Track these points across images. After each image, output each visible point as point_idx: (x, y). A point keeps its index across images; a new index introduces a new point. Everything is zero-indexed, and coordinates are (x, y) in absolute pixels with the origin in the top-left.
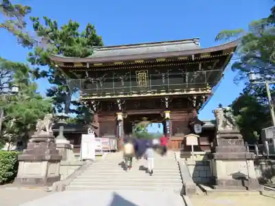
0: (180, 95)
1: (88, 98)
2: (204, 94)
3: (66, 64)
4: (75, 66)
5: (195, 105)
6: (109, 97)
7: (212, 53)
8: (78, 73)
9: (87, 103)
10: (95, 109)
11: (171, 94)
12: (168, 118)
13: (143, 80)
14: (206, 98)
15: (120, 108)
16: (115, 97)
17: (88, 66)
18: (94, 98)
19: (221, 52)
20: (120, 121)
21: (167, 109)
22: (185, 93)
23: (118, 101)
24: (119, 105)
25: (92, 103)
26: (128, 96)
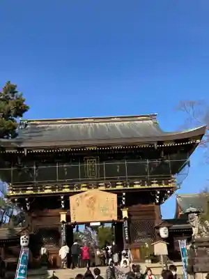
0: (140, 189)
1: (20, 193)
2: (169, 188)
4: (7, 151)
5: (157, 201)
6: (50, 191)
7: (177, 141)
8: (6, 159)
10: (28, 208)
11: (129, 188)
12: (125, 218)
14: (171, 194)
15: (63, 206)
16: (57, 191)
17: (25, 152)
18: (28, 192)
19: (187, 140)
20: (63, 222)
21: (125, 206)
22: (146, 187)
23: (62, 197)
24: (63, 202)
25: (27, 199)
26: (75, 190)
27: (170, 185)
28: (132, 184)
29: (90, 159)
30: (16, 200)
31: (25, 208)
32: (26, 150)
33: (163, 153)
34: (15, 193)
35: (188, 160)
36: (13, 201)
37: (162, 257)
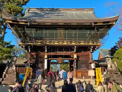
1: (26, 44)
3: (13, 21)
4: (20, 23)
5: (91, 51)
6: (40, 44)
7: (104, 23)
10: (30, 51)
11: (78, 44)
12: (75, 58)
14: (98, 48)
15: (46, 51)
17: (29, 24)
19: (108, 22)
20: (46, 58)
21: (75, 53)
22: (86, 44)
23: (46, 47)
24: (46, 49)
25: (29, 47)
26: (52, 44)
27: (98, 44)
28: (80, 43)
29: (60, 29)
30: (24, 47)
31: (28, 51)
33: (96, 28)
34: (23, 44)
35: (108, 32)
36: (22, 47)
37: (92, 77)
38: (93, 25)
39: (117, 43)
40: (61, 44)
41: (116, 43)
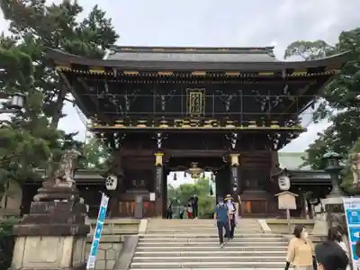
0: (256, 130)
1: (108, 126)
2: (292, 131)
3: (74, 66)
4: (91, 71)
5: (276, 147)
6: (144, 126)
7: (310, 70)
8: (90, 84)
9: (105, 136)
10: (117, 146)
11: (242, 127)
12: (235, 166)
13: (196, 104)
15: (159, 146)
16: (153, 127)
17: (115, 74)
18: (117, 126)
19: (322, 69)
20: (159, 165)
21: (234, 151)
22: (263, 127)
23: (159, 135)
24: (159, 141)
25: (115, 135)
26: (175, 127)
27: (293, 128)
28: (246, 124)
29: (194, 91)
30: (102, 134)
31: (113, 145)
32: (115, 72)
33: (287, 87)
34: (100, 126)
36: (98, 136)
37: (288, 212)
38: (284, 75)
39: (323, 133)
40: (197, 127)
41: (319, 134)
